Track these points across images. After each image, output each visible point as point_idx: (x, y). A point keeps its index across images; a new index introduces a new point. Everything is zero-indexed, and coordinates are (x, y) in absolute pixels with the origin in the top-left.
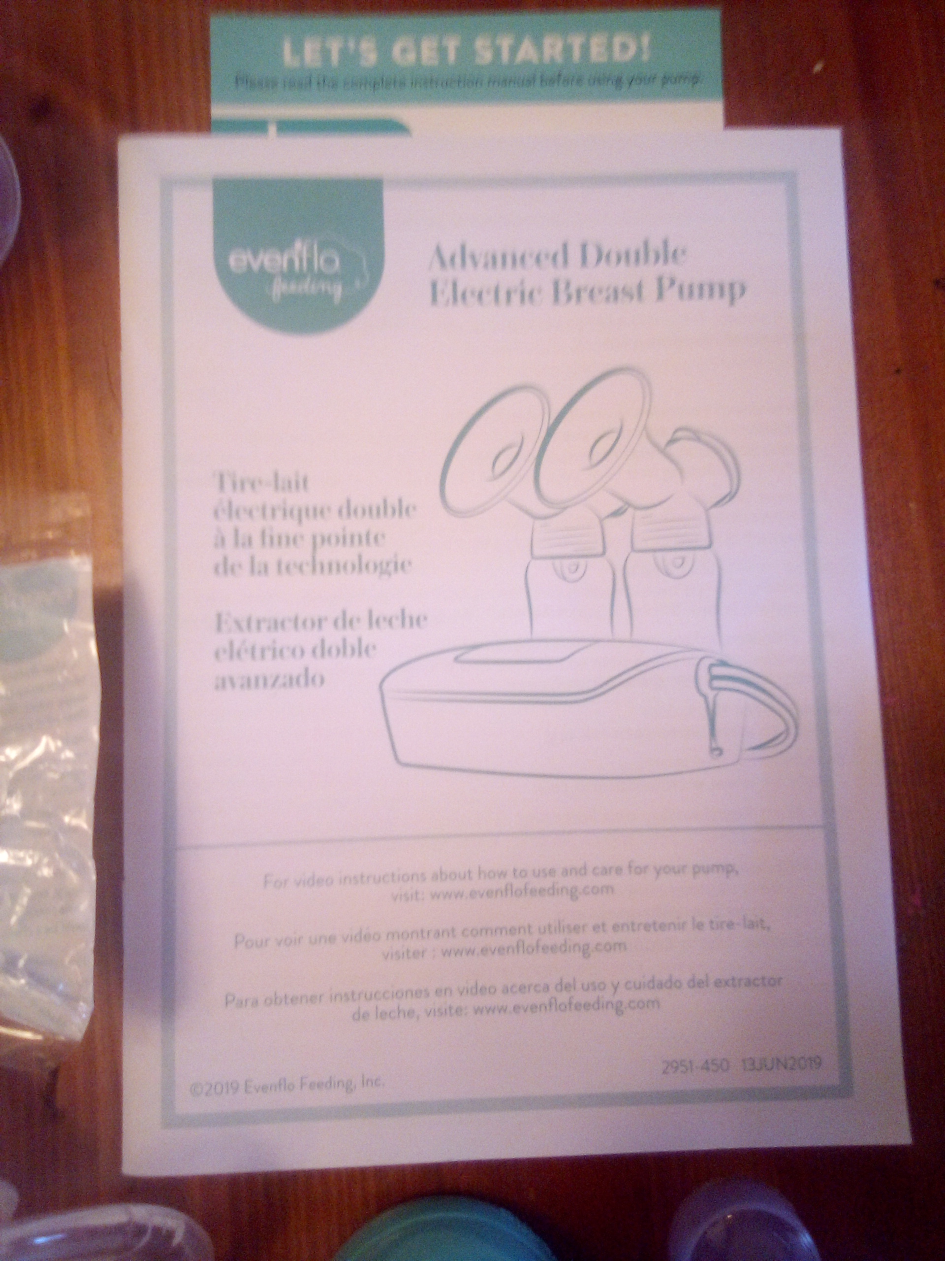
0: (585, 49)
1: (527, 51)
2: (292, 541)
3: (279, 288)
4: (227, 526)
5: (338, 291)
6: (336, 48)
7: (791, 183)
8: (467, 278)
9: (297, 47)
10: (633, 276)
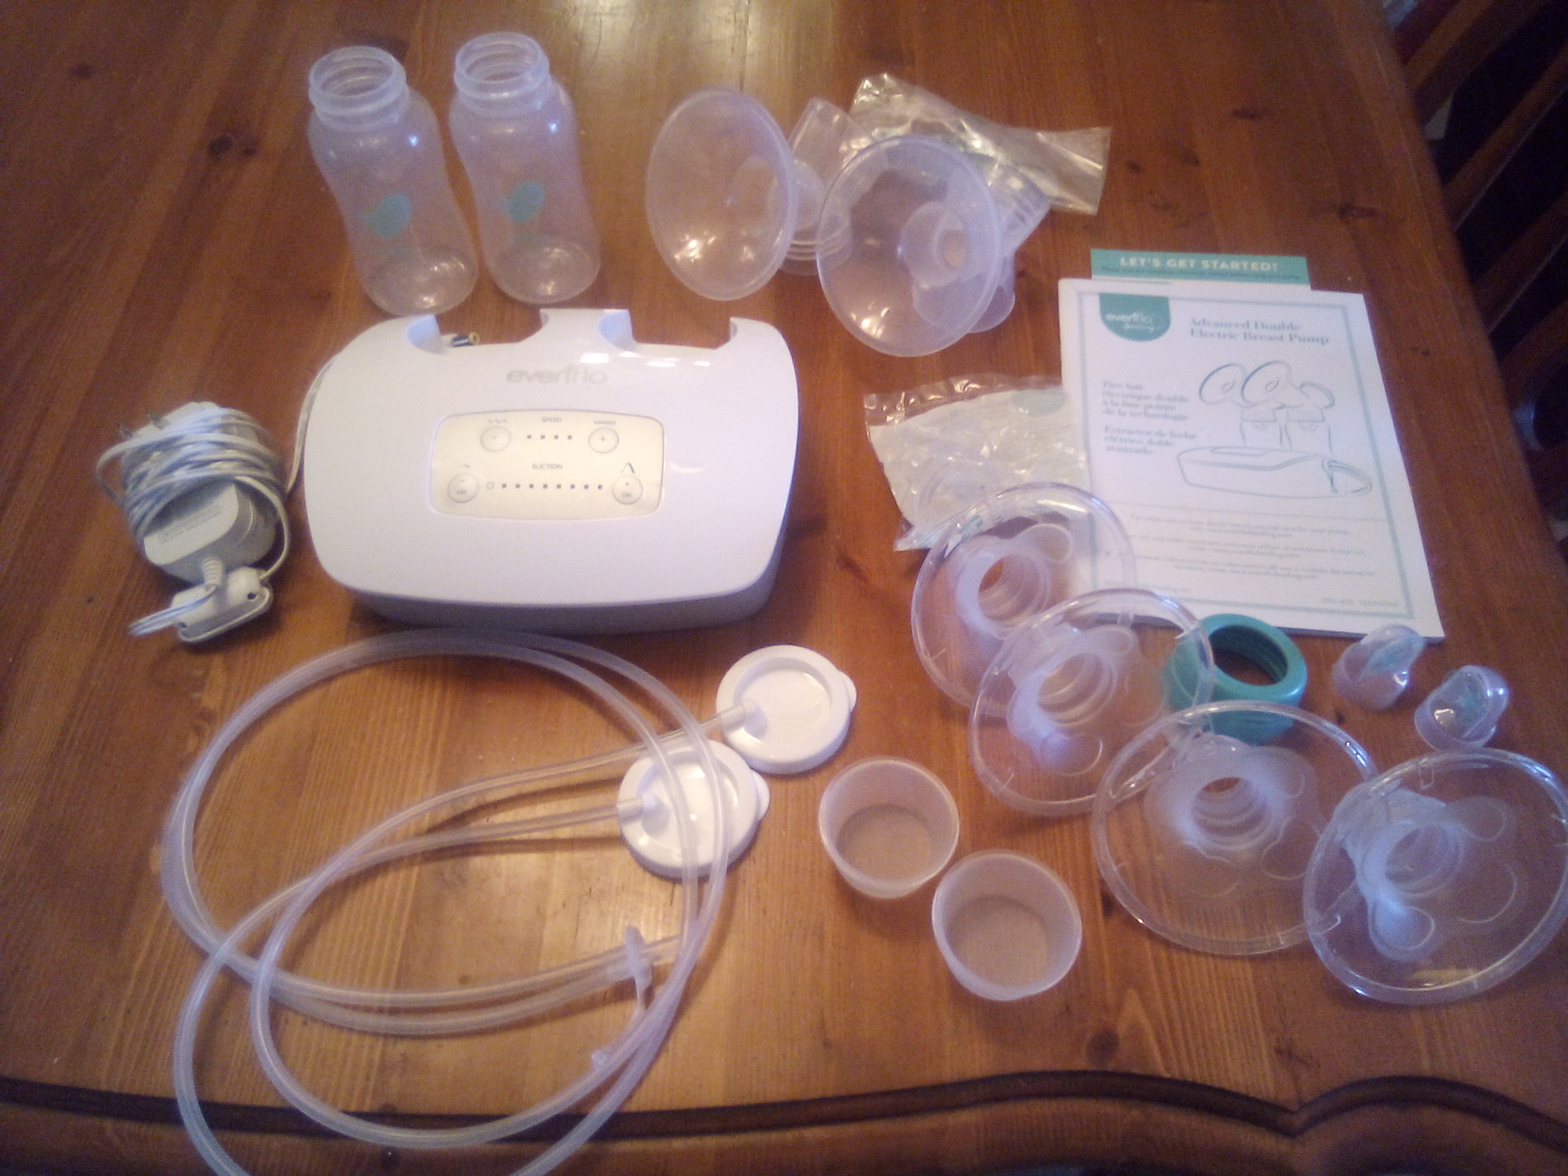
0: (1249, 266)
1: (1224, 266)
3: (1127, 327)
4: (1108, 399)
5: (1152, 329)
6: (1143, 261)
7: (1344, 309)
8: (1206, 329)
9: (1127, 260)
10: (1278, 333)
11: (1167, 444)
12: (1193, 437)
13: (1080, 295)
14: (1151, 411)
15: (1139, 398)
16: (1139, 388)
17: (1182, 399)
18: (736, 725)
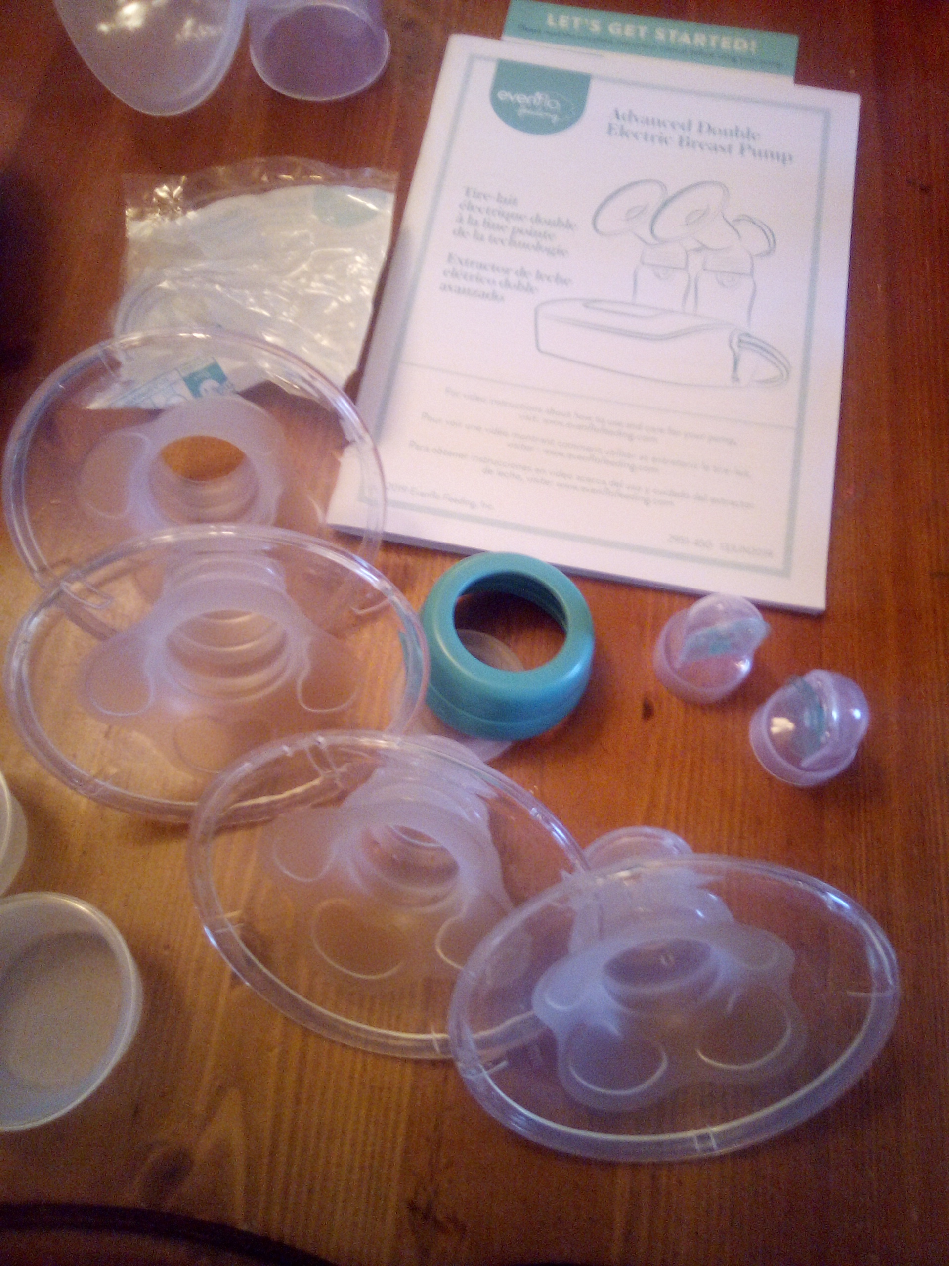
0: (719, 42)
1: (685, 39)
2: (500, 228)
3: (522, 111)
4: (466, 214)
5: (555, 118)
6: (577, 21)
7: (827, 115)
8: (631, 126)
9: (556, 20)
10: (724, 141)
11: (530, 289)
12: (566, 282)
13: (474, 59)
14: (519, 238)
15: (508, 217)
16: (513, 202)
17: (569, 226)
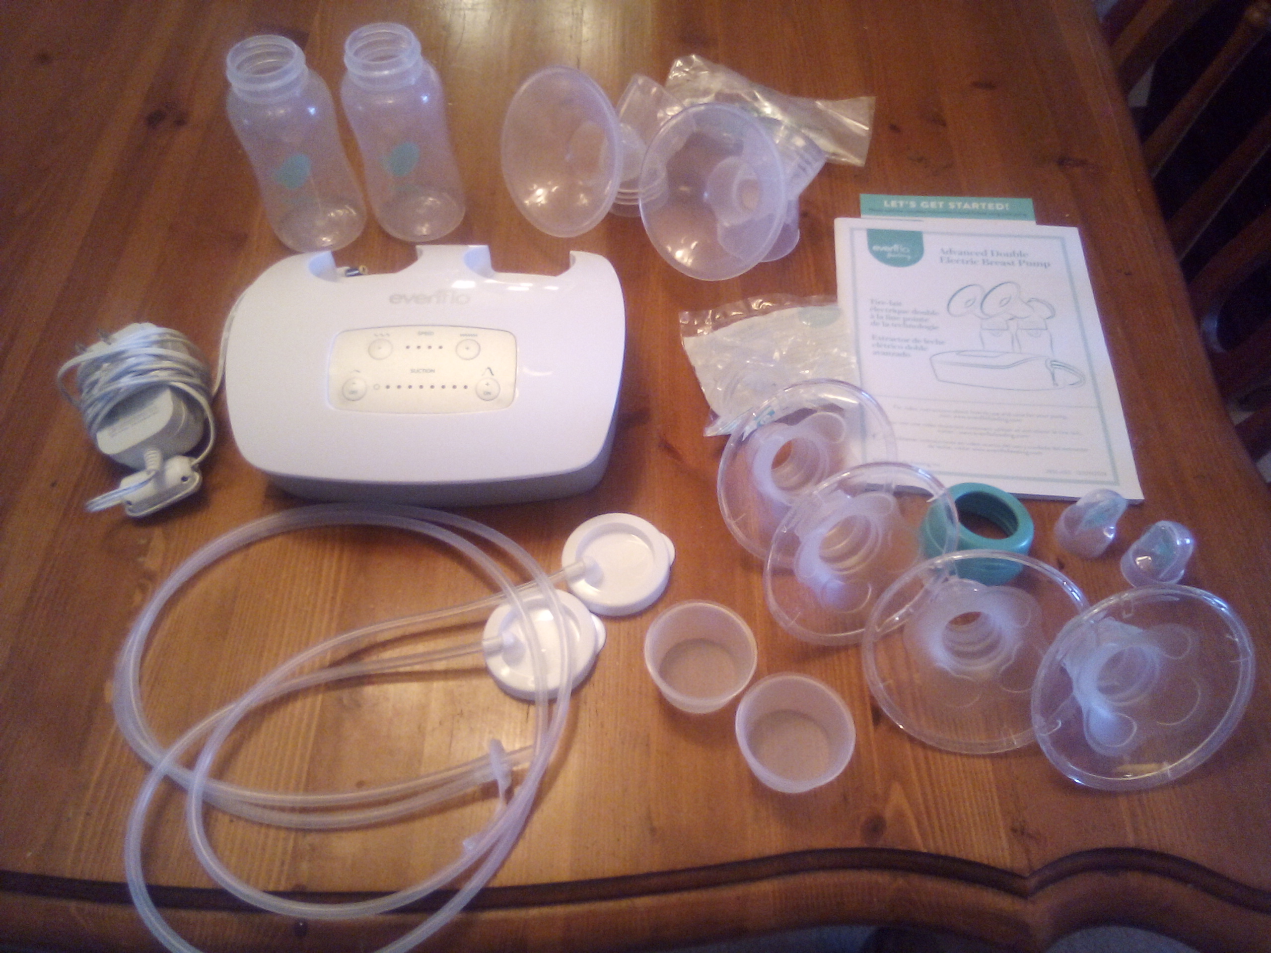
0: (986, 207)
1: (966, 206)
2: (895, 318)
3: (889, 256)
4: (875, 313)
5: (909, 257)
6: (901, 203)
7: (1062, 239)
8: (954, 257)
9: (889, 203)
10: (1009, 259)
11: (922, 349)
12: (942, 343)
13: (852, 230)
14: (908, 323)
15: (899, 312)
16: (899, 304)
17: (934, 313)
18: (577, 577)
